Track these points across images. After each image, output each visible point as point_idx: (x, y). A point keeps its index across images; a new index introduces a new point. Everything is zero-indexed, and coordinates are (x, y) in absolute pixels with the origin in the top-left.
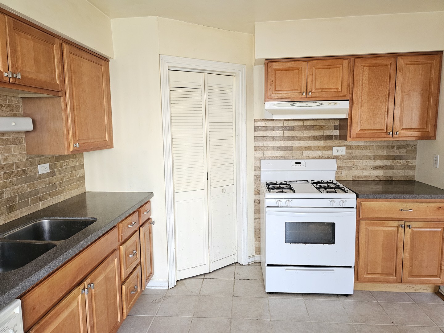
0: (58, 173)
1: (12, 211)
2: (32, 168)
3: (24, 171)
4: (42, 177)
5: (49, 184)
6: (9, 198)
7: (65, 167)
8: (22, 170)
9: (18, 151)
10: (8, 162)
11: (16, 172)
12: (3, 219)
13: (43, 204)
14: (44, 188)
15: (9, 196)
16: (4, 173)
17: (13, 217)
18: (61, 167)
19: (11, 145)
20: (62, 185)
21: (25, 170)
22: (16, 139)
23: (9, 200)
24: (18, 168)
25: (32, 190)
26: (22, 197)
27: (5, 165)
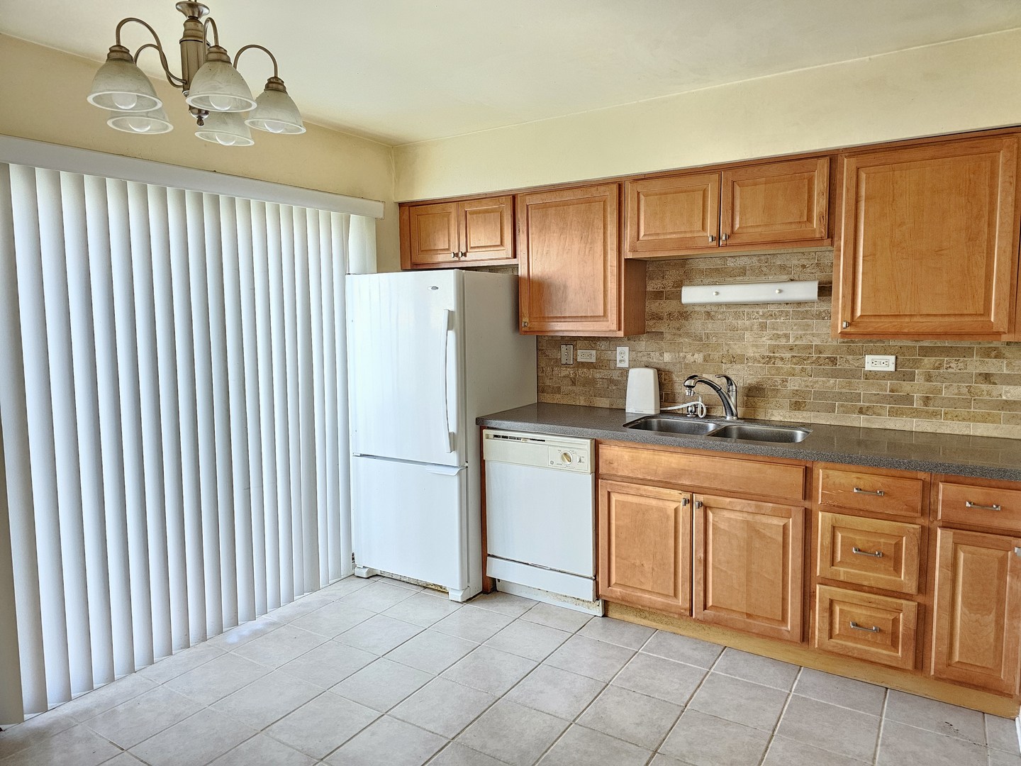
0: (922, 377)
1: (799, 410)
2: (850, 357)
3: (833, 361)
4: (870, 376)
5: (892, 391)
6: (797, 391)
7: (950, 370)
8: (828, 358)
9: (825, 329)
10: (804, 342)
11: (814, 359)
12: (781, 414)
13: (868, 421)
14: (875, 395)
15: (796, 388)
16: (793, 356)
17: (798, 418)
18: (938, 368)
19: (812, 319)
20: (931, 402)
21: (836, 358)
22: (824, 311)
23: (796, 393)
24: (820, 353)
25: (844, 390)
26: (820, 395)
27: (796, 345)
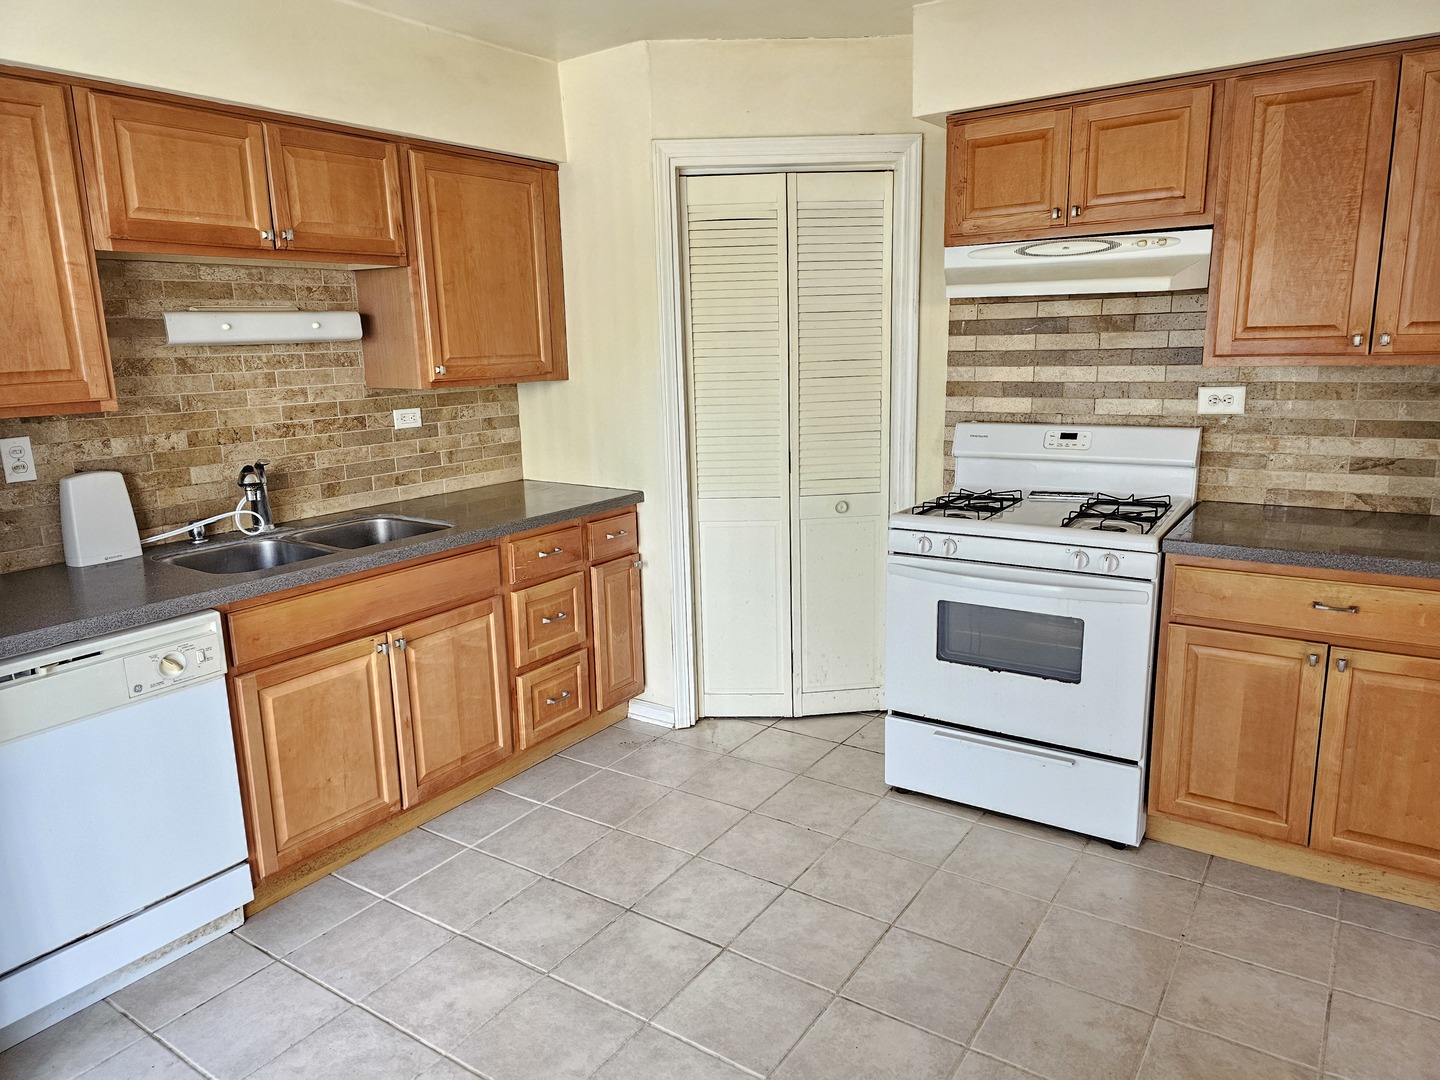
0: (444, 430)
1: (334, 495)
2: (378, 415)
3: (361, 421)
4: (402, 435)
5: (422, 451)
6: (327, 469)
7: (464, 419)
8: (356, 418)
9: (347, 379)
10: (325, 400)
11: (341, 422)
12: (314, 507)
13: (405, 492)
14: (407, 458)
15: (326, 466)
16: (316, 422)
17: (334, 507)
18: (455, 418)
19: (331, 366)
20: (454, 457)
21: (364, 418)
22: (343, 355)
23: (326, 472)
24: (347, 412)
25: (377, 459)
26: (353, 470)
27: (317, 405)
